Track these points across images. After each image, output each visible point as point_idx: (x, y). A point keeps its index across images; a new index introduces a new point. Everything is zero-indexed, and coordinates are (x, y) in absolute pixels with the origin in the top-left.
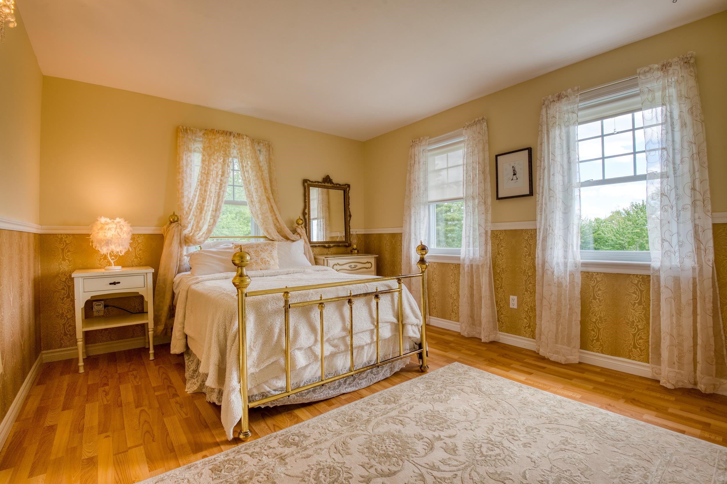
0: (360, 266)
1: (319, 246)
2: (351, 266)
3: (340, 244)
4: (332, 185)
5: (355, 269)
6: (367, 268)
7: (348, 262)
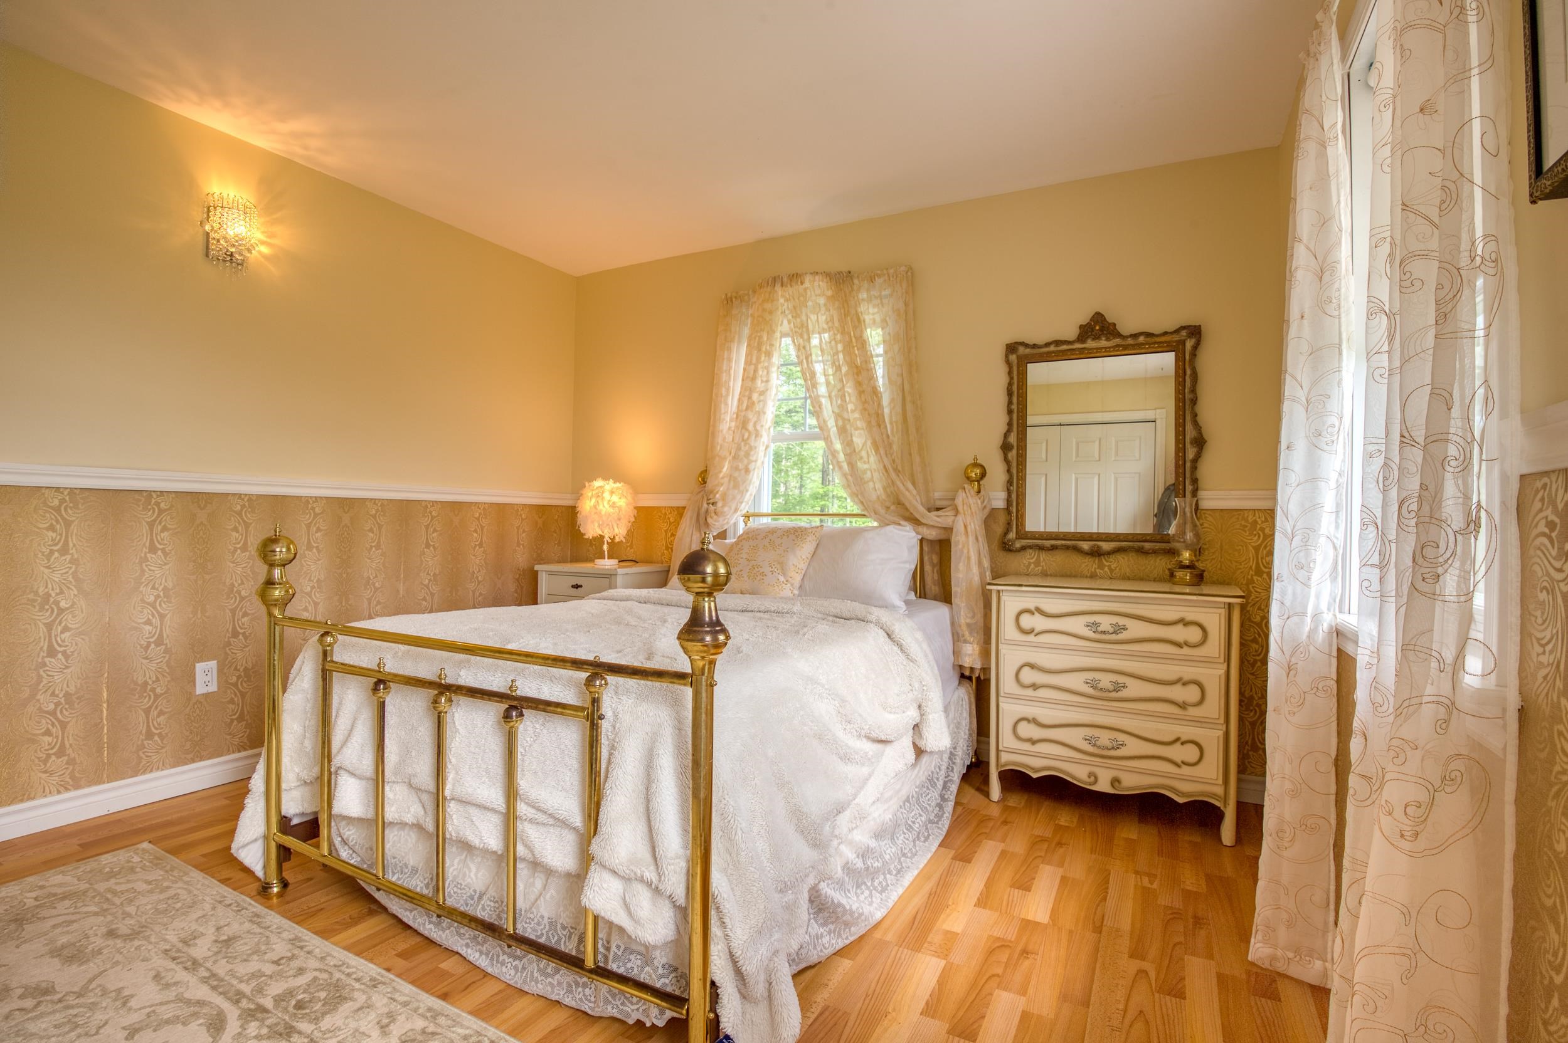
0: (1136, 629)
1: (1053, 548)
2: (1097, 624)
3: (1147, 545)
4: (1117, 341)
5: (1114, 637)
6: (1178, 645)
7: (1110, 609)
